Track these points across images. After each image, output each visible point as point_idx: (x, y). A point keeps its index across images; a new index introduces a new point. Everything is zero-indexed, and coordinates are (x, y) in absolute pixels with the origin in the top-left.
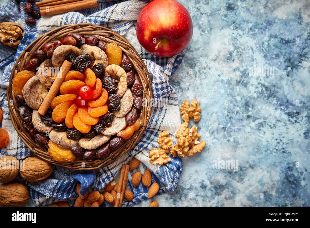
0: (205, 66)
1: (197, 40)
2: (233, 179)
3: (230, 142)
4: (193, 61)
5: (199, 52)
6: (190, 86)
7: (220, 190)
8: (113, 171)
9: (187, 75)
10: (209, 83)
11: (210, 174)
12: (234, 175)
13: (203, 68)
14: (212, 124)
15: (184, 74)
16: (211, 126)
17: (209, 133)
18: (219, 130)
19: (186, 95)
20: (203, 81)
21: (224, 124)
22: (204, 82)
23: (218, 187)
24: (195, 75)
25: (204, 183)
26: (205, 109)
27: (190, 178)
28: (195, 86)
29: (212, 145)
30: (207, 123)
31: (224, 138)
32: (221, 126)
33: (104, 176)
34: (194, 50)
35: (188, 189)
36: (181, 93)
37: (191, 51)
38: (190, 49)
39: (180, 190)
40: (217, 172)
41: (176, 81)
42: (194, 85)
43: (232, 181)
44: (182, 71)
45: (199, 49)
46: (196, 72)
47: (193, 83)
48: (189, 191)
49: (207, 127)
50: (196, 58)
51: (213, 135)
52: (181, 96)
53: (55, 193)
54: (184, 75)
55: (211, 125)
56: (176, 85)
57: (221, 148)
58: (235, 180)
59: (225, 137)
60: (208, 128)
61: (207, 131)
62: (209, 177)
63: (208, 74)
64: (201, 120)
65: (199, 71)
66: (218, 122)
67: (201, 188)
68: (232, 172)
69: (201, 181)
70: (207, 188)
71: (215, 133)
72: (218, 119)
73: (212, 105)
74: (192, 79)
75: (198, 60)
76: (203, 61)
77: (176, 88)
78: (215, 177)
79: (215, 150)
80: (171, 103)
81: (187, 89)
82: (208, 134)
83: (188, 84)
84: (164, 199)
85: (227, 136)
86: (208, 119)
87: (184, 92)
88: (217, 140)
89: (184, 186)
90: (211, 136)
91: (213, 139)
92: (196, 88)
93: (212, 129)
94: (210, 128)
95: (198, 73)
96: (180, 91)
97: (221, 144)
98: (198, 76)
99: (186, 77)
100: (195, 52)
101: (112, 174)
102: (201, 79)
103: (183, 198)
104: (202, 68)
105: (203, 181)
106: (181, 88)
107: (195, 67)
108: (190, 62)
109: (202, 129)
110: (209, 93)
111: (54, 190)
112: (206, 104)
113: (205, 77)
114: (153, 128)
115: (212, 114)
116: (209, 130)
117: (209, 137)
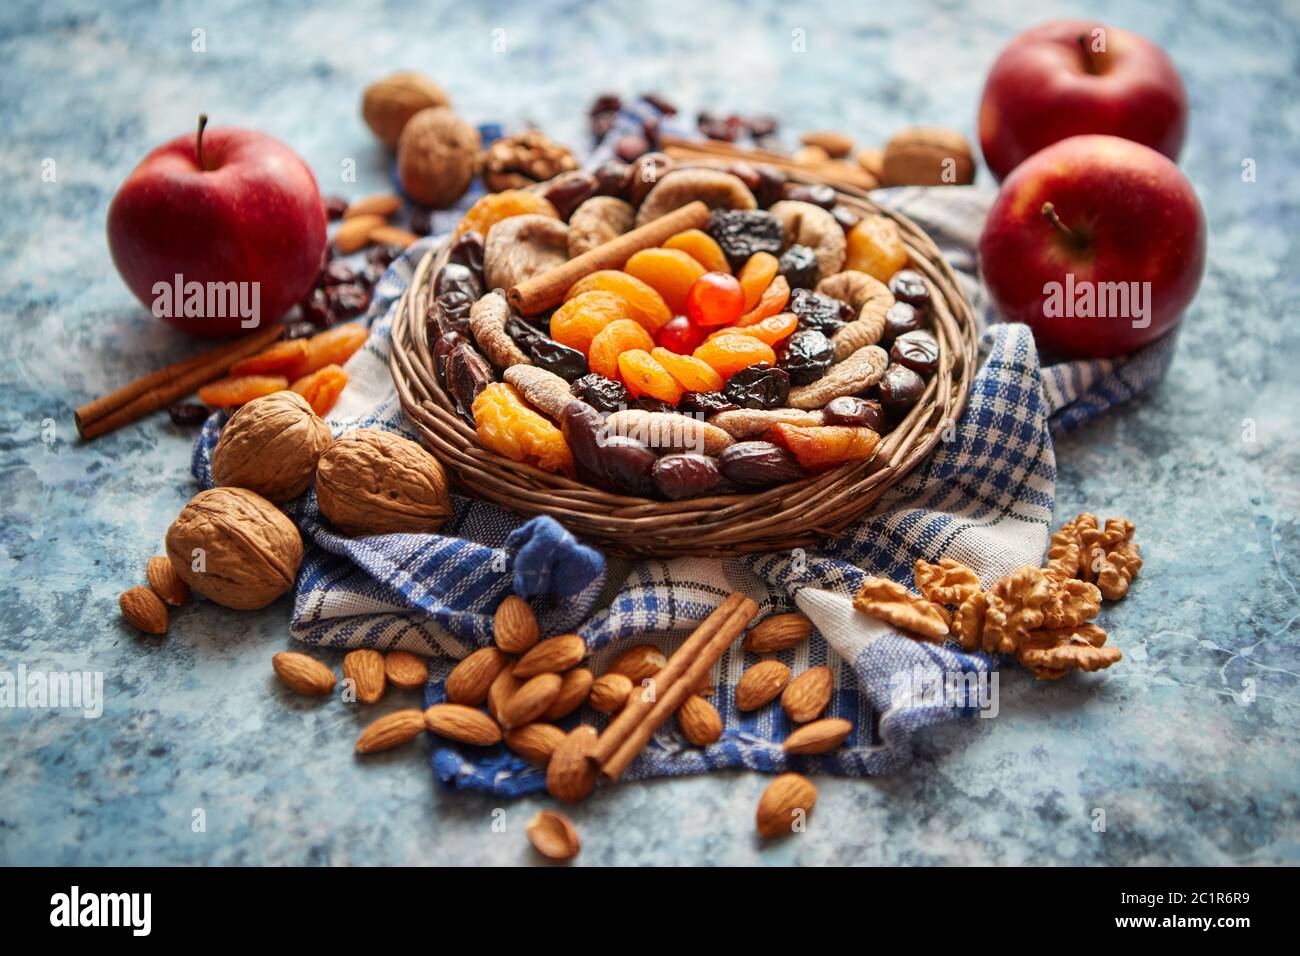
0: (1207, 462)
1: (1200, 392)
2: (1204, 830)
3: (1230, 705)
4: (1161, 437)
5: (1194, 423)
6: (1119, 496)
7: (1125, 850)
8: (682, 595)
9: (1120, 466)
10: (1204, 512)
11: (1100, 780)
12: (1210, 818)
14: (1173, 629)
15: (1110, 460)
16: (1164, 632)
17: (1147, 650)
18: (1197, 653)
20: (1180, 498)
21: (1226, 643)
22: (1185, 504)
23: (1121, 836)
24: (1155, 475)
25: (1060, 801)
26: (1159, 575)
27: (1001, 766)
28: (1143, 503)
29: (1145, 689)
30: (1150, 620)
32: (1211, 645)
33: (637, 594)
34: (1177, 411)
35: (976, 799)
36: (1074, 506)
37: (1164, 412)
38: (1160, 406)
39: (938, 790)
40: (1135, 785)
41: (1068, 470)
42: (1139, 499)
43: (1192, 837)
44: (1107, 453)
45: (1198, 413)
46: (1163, 470)
47: (1137, 494)
48: (977, 808)
49: (1145, 632)
50: (1176, 435)
51: (1162, 661)
52: (1073, 514)
53: (405, 576)
54: (1109, 464)
55: (1163, 629)
56: (1063, 479)
57: (1185, 712)
58: (1212, 837)
60: (1146, 636)
61: (1143, 642)
62: (1093, 789)
63: (1209, 488)
64: (1128, 604)
65: (1175, 468)
66: (1199, 631)
67: (1036, 815)
68: (1207, 805)
69: (1048, 792)
70: (1067, 825)
71: (1176, 660)
72: (1203, 620)
73: (1191, 575)
74: (1135, 480)
75: (1181, 441)
76: (1205, 447)
77: (1059, 487)
78: (1117, 797)
79: (1153, 709)
80: (1019, 513)
81: (1104, 501)
82: (1139, 653)
83: (1113, 490)
84: (850, 797)
85: (1224, 681)
86: (1160, 610)
87: (1087, 505)
88: (1173, 683)
89: (960, 785)
90: (1149, 663)
91: (1157, 674)
93: (1164, 643)
94: (1155, 637)
95: (1167, 472)
96: (1072, 499)
97: (1186, 698)
98: (1164, 479)
99: (1114, 469)
100: (1176, 419)
101: (672, 601)
102: (1172, 492)
103: (936, 823)
104: (1189, 463)
105: (1057, 794)
106: (1080, 493)
107: (1161, 454)
108: (1147, 437)
109: (1118, 630)
110: (1195, 537)
111: (409, 561)
112: (1170, 565)
113: (1195, 491)
114: (913, 547)
115: (1181, 600)
116: (1149, 643)
117: (1142, 661)
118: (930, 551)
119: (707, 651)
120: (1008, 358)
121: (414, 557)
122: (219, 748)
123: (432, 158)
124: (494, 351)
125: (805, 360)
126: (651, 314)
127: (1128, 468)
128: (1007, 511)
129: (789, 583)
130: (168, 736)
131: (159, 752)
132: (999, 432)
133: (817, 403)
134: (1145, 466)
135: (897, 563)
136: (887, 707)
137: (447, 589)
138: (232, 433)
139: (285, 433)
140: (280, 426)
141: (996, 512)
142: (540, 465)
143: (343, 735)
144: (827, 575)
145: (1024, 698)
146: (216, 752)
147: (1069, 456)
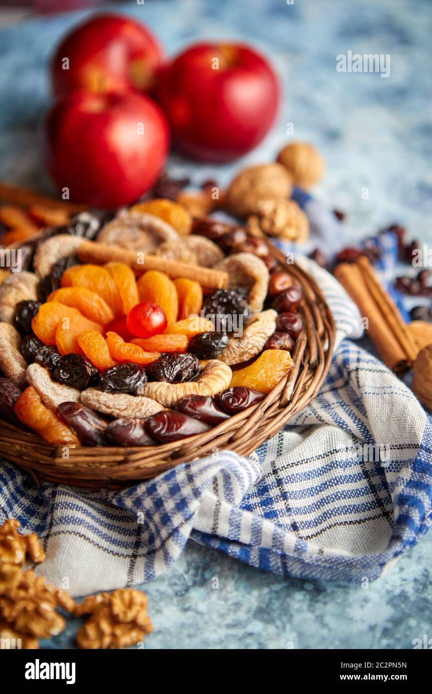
1: (351, 619)
4: (280, 614)
5: (312, 627)
6: (197, 613)
9: (230, 602)
15: (235, 594)
19: (167, 605)
24: (235, 625)
28: (198, 629)
34: (317, 613)
36: (170, 591)
37: (311, 605)
38: (317, 602)
41: (207, 576)
42: (201, 626)
44: (241, 589)
45: (325, 625)
46: (244, 627)
47: (206, 622)
50: (290, 621)
52: (162, 594)
54: (229, 595)
56: (196, 575)
65: (251, 634)
74: (222, 616)
75: (284, 628)
77: (186, 576)
81: (187, 605)
83: (202, 607)
87: (176, 599)
92: (192, 631)
95: (243, 631)
96: (176, 588)
98: (233, 631)
99: (226, 600)
100: (310, 615)
106: (187, 591)
107: (261, 620)
108: (276, 606)
127: (233, 607)
128: (134, 557)
132: (152, 504)
134: (242, 616)
147: (222, 570)
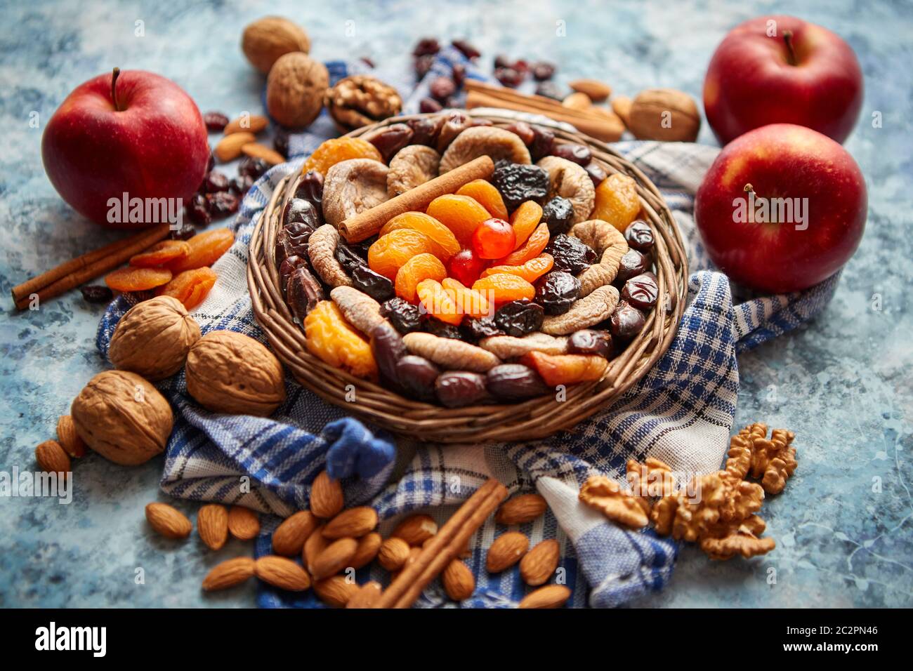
0: (853, 380)
1: (853, 319)
3: (853, 588)
4: (820, 356)
5: (846, 346)
6: (785, 405)
8: (452, 480)
9: (787, 380)
10: (847, 422)
13: (842, 383)
14: (816, 521)
15: (780, 373)
16: (809, 523)
17: (795, 537)
18: (831, 543)
20: (830, 409)
21: (854, 535)
22: (834, 414)
24: (813, 388)
26: (809, 474)
28: (802, 412)
29: (791, 571)
30: (799, 512)
31: (838, 570)
32: (842, 537)
33: (419, 477)
34: (834, 335)
36: (751, 411)
37: (824, 335)
38: (822, 329)
41: (750, 381)
42: (800, 409)
44: (779, 367)
46: (819, 384)
47: (798, 404)
49: (795, 522)
50: (831, 355)
51: (806, 548)
53: (247, 452)
54: (780, 377)
55: (808, 521)
57: (819, 592)
59: (842, 568)
60: (795, 525)
61: (792, 530)
63: (853, 402)
64: (784, 497)
65: (829, 383)
66: (835, 524)
71: (816, 547)
72: (838, 515)
73: (833, 475)
74: (798, 392)
75: (835, 361)
76: (852, 367)
79: (795, 588)
80: (709, 416)
81: (773, 408)
82: (789, 539)
85: (850, 567)
86: (807, 504)
87: (760, 411)
88: (812, 567)
90: (796, 548)
91: (801, 559)
92: (802, 417)
93: (808, 532)
94: (801, 526)
95: (822, 387)
96: (749, 405)
97: (821, 581)
98: (819, 393)
99: (783, 382)
100: (833, 341)
101: (444, 484)
102: (825, 404)
104: (839, 380)
106: (756, 400)
107: (819, 371)
108: (810, 355)
109: (775, 519)
110: (838, 443)
111: (250, 441)
112: (817, 466)
113: (842, 404)
114: (628, 443)
115: (824, 497)
116: (797, 532)
117: (790, 547)
118: (640, 448)
119: (467, 526)
120: (709, 301)
121: (254, 438)
122: (102, 579)
123: (292, 93)
124: (324, 274)
125: (557, 298)
126: (445, 246)
127: (793, 381)
128: (700, 414)
129: (533, 471)
130: (66, 565)
131: (57, 579)
132: (698, 358)
133: (563, 332)
134: (807, 380)
135: (615, 454)
136: (597, 585)
137: (278, 464)
138: (125, 329)
139: (163, 333)
140: (160, 328)
141: (692, 415)
142: (353, 372)
143: (194, 573)
144: (561, 468)
145: (700, 573)
146: (99, 582)
147: (750, 368)
